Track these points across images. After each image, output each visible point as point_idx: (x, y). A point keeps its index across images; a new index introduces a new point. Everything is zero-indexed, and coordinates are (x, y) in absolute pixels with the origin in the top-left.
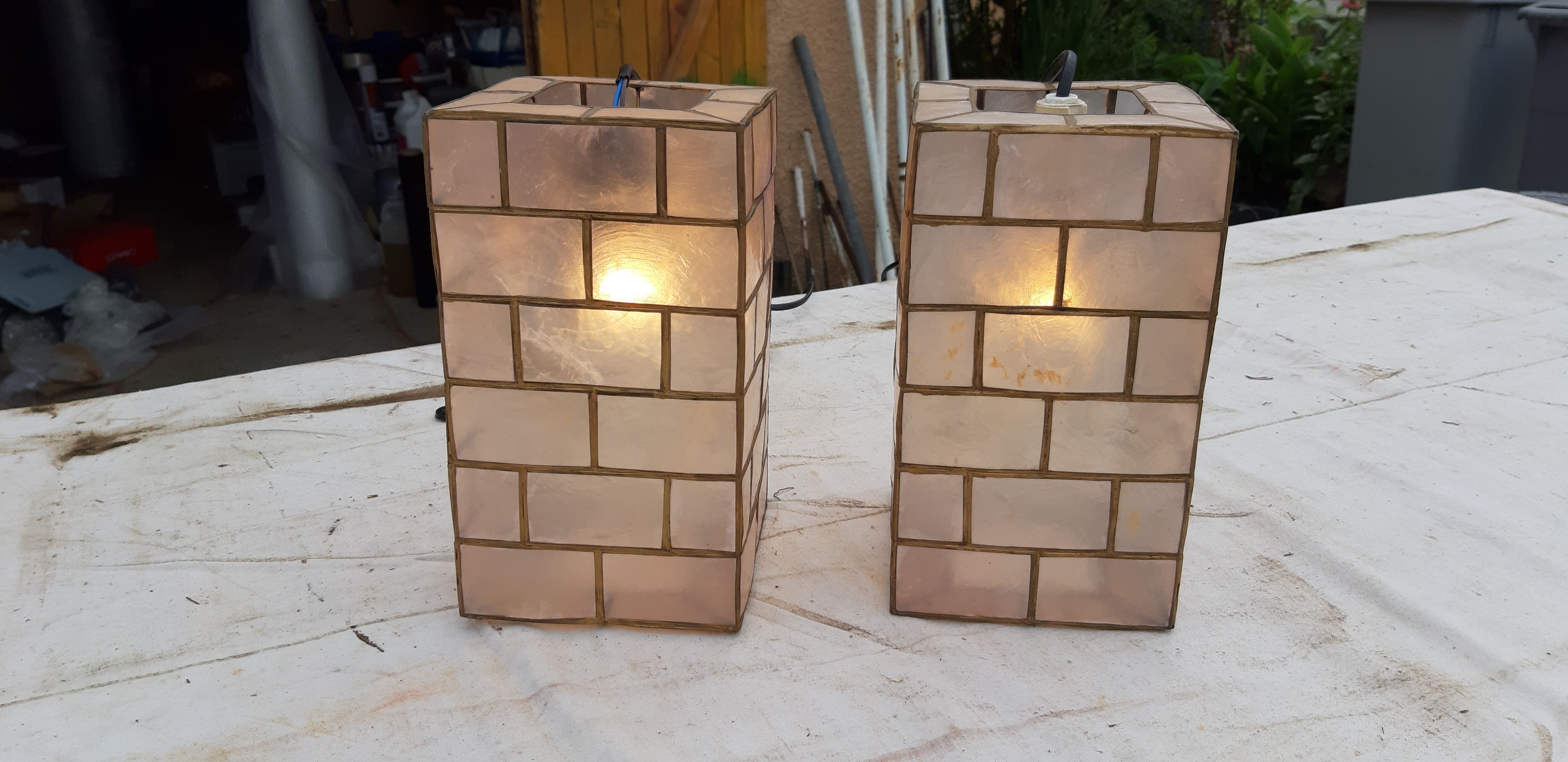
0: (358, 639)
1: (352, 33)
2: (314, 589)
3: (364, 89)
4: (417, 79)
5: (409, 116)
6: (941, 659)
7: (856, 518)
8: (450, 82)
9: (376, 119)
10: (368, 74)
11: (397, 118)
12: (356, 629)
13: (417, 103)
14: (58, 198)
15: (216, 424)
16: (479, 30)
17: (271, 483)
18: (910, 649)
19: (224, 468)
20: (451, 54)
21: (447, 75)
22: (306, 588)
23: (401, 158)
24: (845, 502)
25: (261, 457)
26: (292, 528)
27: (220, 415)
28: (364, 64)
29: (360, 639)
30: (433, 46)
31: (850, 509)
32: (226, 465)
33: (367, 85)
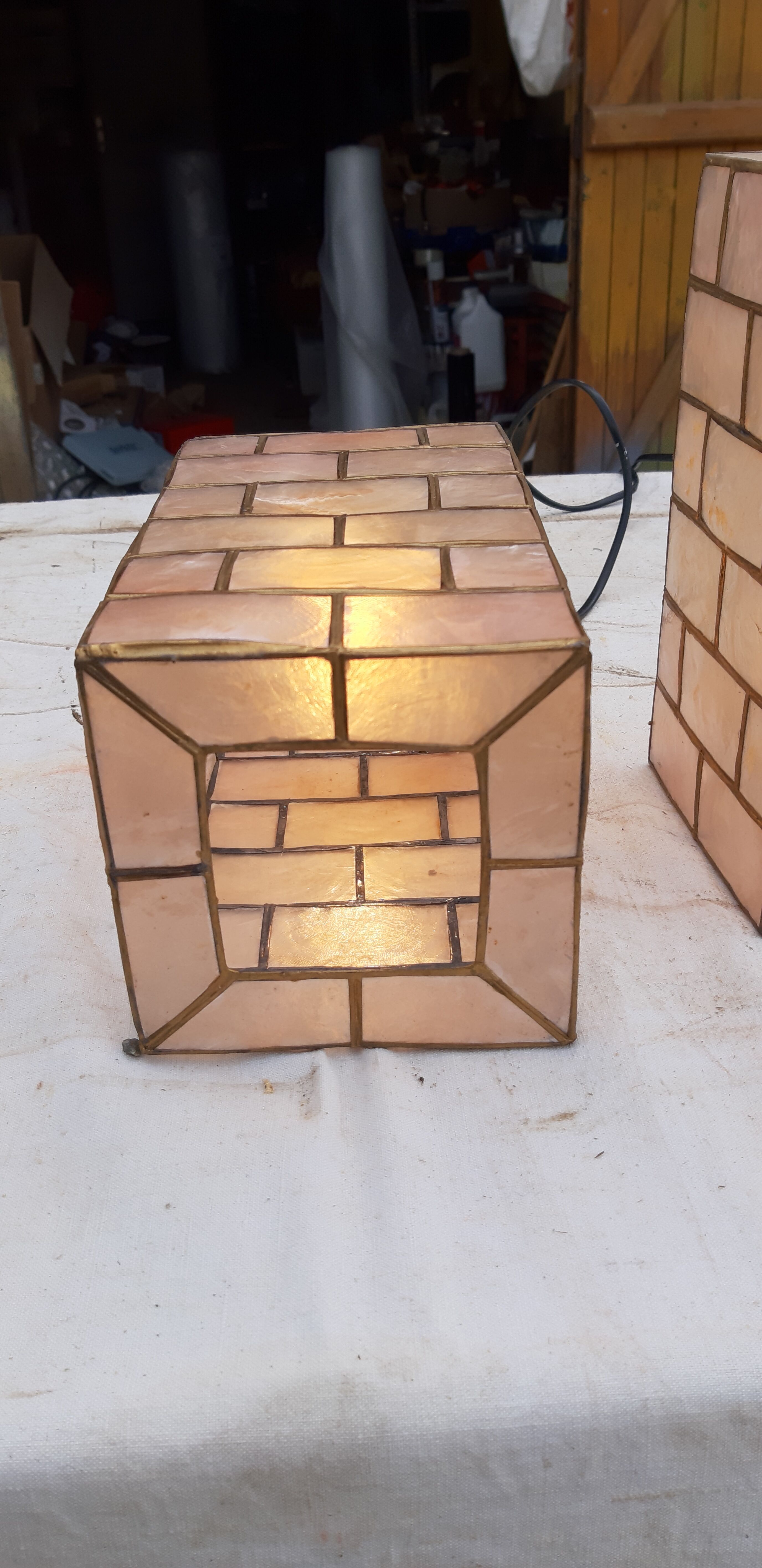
0: (72, 716)
1: (426, 228)
2: (62, 673)
3: (430, 287)
4: (479, 276)
5: (467, 314)
6: (623, 829)
7: (622, 686)
8: (511, 280)
9: (438, 318)
10: (436, 271)
11: (455, 317)
12: (74, 708)
13: (475, 301)
14: (159, 386)
15: (74, 533)
16: (542, 222)
17: (86, 585)
18: (597, 815)
19: (56, 568)
20: (519, 251)
21: (510, 271)
22: (57, 670)
23: (450, 357)
24: (618, 669)
25: (92, 562)
26: (77, 622)
27: (82, 526)
28: (433, 260)
29: (74, 716)
30: (501, 242)
31: (619, 676)
32: (59, 566)
33: (434, 282)
